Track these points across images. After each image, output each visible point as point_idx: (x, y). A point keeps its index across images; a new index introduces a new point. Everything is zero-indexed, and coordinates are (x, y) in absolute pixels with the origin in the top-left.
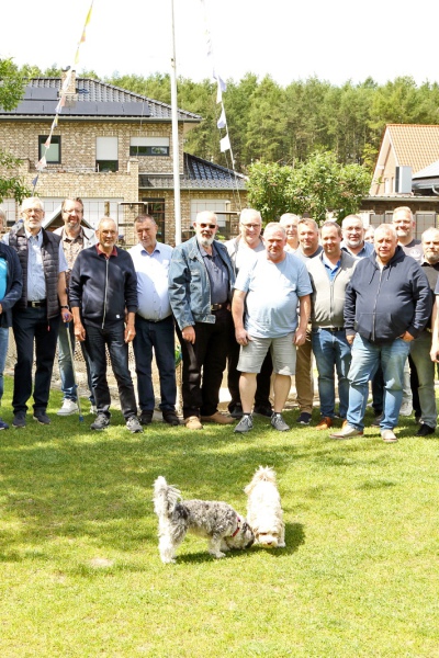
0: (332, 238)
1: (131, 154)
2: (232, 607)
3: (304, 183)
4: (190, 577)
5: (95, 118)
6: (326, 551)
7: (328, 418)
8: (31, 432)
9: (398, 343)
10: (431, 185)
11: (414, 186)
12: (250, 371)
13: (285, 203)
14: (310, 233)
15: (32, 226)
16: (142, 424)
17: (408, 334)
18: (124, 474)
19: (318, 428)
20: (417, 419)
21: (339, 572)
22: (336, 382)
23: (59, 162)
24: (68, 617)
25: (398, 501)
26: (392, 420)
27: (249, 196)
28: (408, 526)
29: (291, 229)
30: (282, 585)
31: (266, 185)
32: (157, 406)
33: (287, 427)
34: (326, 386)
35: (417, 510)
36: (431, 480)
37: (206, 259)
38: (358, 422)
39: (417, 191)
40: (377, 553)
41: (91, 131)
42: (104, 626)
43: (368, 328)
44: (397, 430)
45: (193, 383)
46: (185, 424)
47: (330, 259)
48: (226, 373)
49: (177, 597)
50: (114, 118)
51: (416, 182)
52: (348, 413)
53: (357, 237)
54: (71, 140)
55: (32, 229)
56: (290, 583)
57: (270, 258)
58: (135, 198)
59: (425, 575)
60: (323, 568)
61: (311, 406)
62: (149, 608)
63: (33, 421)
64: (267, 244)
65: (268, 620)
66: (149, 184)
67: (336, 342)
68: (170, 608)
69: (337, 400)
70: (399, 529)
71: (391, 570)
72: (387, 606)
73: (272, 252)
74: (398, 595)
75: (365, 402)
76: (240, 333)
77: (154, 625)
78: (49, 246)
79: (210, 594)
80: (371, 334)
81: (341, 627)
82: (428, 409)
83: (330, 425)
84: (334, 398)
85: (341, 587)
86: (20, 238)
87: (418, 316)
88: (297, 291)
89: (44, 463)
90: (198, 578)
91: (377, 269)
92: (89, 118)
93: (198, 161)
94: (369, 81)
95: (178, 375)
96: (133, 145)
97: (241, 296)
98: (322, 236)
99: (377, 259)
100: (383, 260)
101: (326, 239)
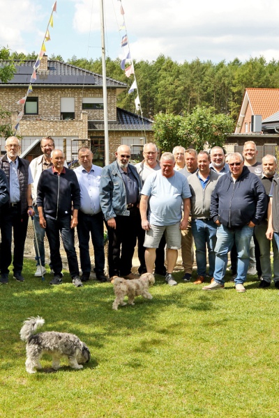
0: (204, 161)
1: (83, 109)
2: (132, 400)
3: (190, 127)
4: (107, 381)
5: (60, 85)
6: (195, 363)
7: (202, 277)
8: (12, 287)
9: (246, 229)
10: (274, 127)
11: (263, 128)
12: (152, 247)
13: (178, 139)
14: (192, 159)
15: (12, 155)
16: (82, 281)
17: (251, 223)
18: (69, 313)
19: (195, 283)
20: (259, 277)
21: (202, 377)
22: (207, 253)
23: (37, 114)
24: (26, 407)
25: (244, 330)
26: (242, 278)
27: (155, 135)
28: (250, 347)
29: (179, 155)
30: (165, 385)
31: (166, 128)
32: (92, 270)
33: (175, 283)
34: (201, 256)
35: (256, 336)
36: (265, 317)
37: (123, 175)
38: (221, 279)
39: (265, 131)
40: (229, 364)
41: (58, 94)
42: (49, 413)
43: (226, 218)
44: (246, 284)
45: (115, 255)
46: (110, 281)
47: (203, 175)
48: (136, 248)
49: (98, 393)
50: (72, 85)
51: (264, 125)
52: (215, 273)
53: (220, 161)
54: (44, 99)
55: (12, 158)
56: (171, 384)
58: (85, 136)
59: (258, 378)
60: (192, 374)
61: (191, 269)
62: (79, 401)
63: (13, 279)
65: (155, 409)
66: (94, 127)
67: (207, 228)
68: (92, 401)
69: (208, 265)
70: (243, 348)
71: (236, 375)
72: (233, 399)
74: (240, 391)
75: (226, 266)
76: (144, 223)
77: (81, 412)
78: (23, 167)
79: (119, 392)
80: (228, 223)
81: (202, 413)
82: (266, 271)
83: (204, 281)
84: (206, 264)
85: (204, 386)
86: (4, 163)
87: (258, 211)
88: (181, 195)
89: (18, 307)
90: (112, 381)
91: (232, 181)
92: (56, 85)
93: (126, 113)
94: (237, 61)
95: (106, 249)
96: (84, 102)
97: (145, 199)
98: (199, 160)
99: (232, 175)
100: (235, 176)
101: (201, 161)
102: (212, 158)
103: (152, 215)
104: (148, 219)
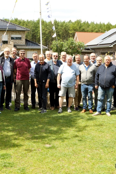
0: (87, 59)
1: (11, 39)
5: (2, 29)
6: (105, 141)
9: (111, 89)
10: (89, 48)
12: (62, 96)
14: (79, 58)
15: (6, 56)
26: (109, 110)
30: (99, 150)
31: (57, 46)
37: (54, 65)
38: (100, 111)
41: (1, 33)
43: (103, 84)
47: (86, 65)
52: (97, 108)
53: (94, 59)
55: (7, 57)
57: (68, 65)
64: (67, 61)
67: (87, 88)
73: (69, 63)
76: (58, 85)
78: (12, 61)
80: (104, 86)
88: (75, 74)
91: (105, 68)
93: (29, 41)
94: (70, 21)
96: (12, 37)
97: (60, 75)
98: (84, 59)
99: (105, 65)
100: (107, 65)
101: (85, 59)
102: (91, 58)
103: (62, 82)
104: (60, 84)
